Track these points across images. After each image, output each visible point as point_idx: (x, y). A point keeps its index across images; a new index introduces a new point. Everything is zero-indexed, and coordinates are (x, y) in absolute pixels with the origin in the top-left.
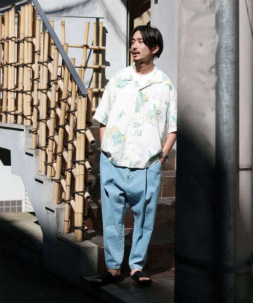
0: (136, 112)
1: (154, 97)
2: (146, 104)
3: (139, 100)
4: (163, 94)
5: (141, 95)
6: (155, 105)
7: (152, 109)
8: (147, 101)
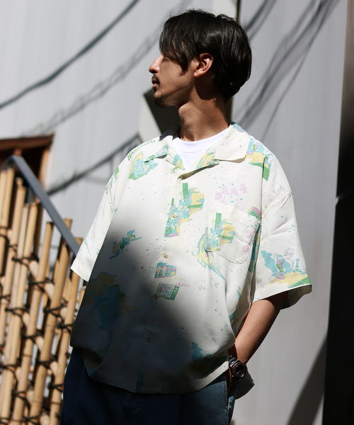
0: (166, 235)
1: (218, 196)
2: (196, 214)
3: (177, 203)
4: (244, 189)
5: (186, 190)
6: (219, 215)
7: (211, 225)
8: (200, 206)
